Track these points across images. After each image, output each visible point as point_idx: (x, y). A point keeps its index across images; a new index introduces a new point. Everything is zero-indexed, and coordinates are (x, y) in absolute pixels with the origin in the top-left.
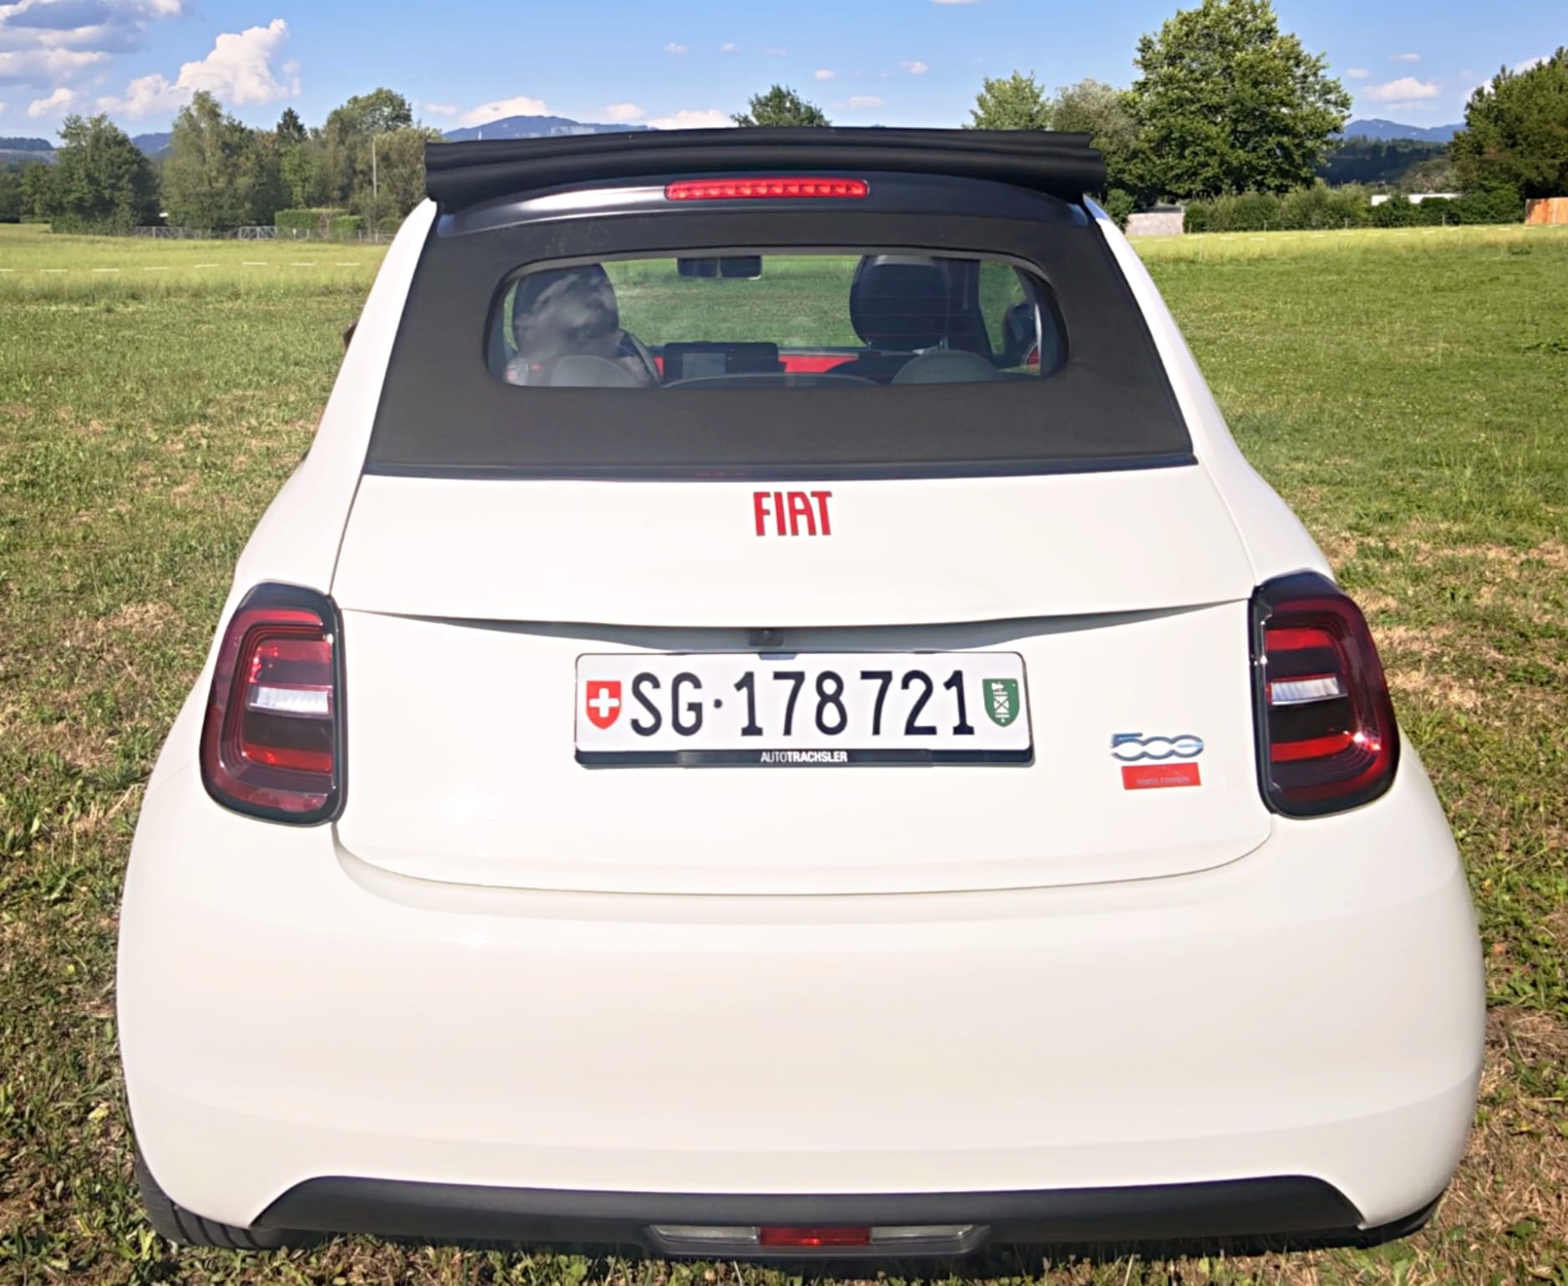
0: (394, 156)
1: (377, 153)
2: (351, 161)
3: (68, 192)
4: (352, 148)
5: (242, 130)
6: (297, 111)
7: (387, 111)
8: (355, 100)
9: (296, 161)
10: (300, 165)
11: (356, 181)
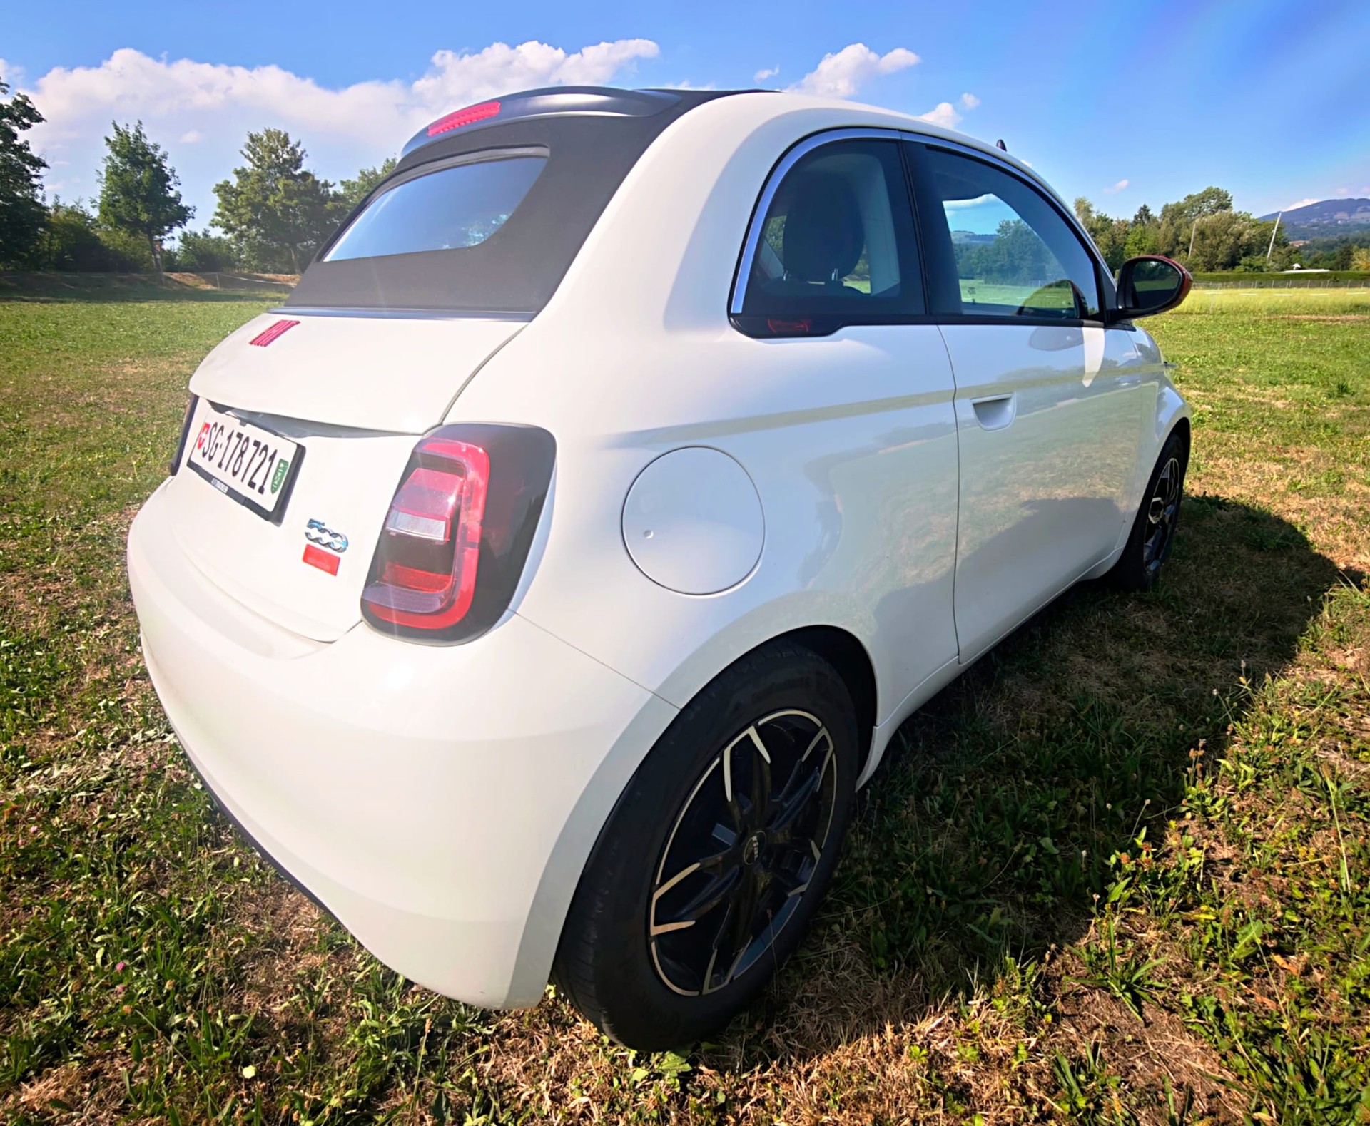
0: (1208, 232)
1: (1197, 229)
2: (1176, 236)
3: (996, 262)
4: (1179, 227)
5: (1106, 220)
6: (1149, 206)
7: (1213, 202)
8: (1190, 197)
9: (1138, 238)
10: (1140, 240)
11: (1177, 249)
